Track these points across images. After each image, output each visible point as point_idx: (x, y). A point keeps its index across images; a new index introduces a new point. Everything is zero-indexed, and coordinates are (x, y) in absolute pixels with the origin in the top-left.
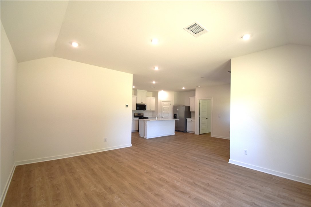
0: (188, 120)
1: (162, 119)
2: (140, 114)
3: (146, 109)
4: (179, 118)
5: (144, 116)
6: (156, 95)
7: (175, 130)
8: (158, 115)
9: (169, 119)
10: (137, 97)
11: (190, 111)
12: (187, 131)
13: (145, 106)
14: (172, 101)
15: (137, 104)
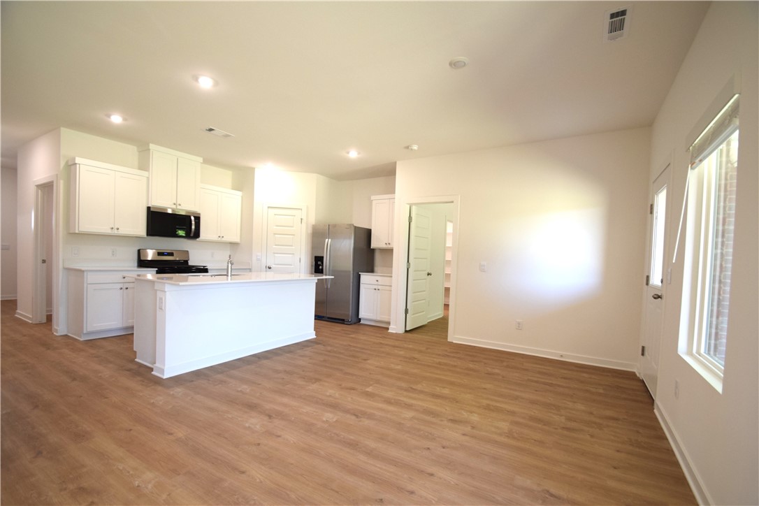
0: (365, 278)
1: (270, 276)
2: (171, 254)
3: (197, 235)
4: (333, 272)
5: (191, 263)
6: (244, 180)
8: (254, 258)
9: (296, 276)
10: (148, 178)
11: (373, 246)
12: (360, 319)
13: (193, 222)
14: (307, 208)
15: (152, 210)
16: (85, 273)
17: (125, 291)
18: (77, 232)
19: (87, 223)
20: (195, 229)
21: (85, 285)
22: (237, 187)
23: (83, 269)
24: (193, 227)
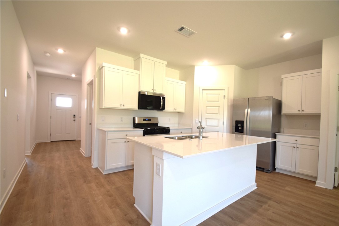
0: (282, 138)
2: (149, 120)
3: (163, 108)
6: (188, 75)
7: (257, 167)
8: (194, 122)
10: (139, 74)
11: (284, 112)
12: (275, 169)
13: (162, 101)
14: (228, 88)
15: (141, 93)
16: (107, 133)
17: (127, 143)
18: (103, 107)
19: (108, 103)
20: (163, 104)
21: (106, 140)
22: (183, 78)
23: (105, 130)
24: (162, 103)
